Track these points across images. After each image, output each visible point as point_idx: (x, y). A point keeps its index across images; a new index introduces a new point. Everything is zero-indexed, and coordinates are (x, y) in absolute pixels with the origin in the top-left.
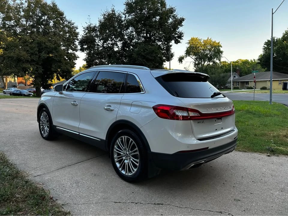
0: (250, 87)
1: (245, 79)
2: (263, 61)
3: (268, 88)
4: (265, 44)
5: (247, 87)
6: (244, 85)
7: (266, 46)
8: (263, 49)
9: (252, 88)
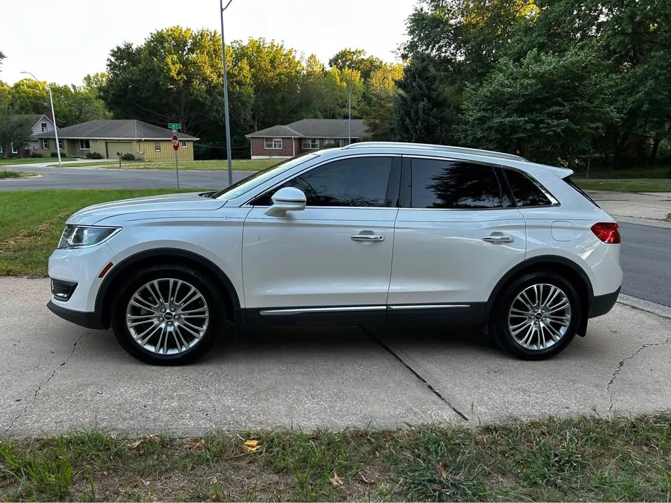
0: (95, 154)
1: (78, 132)
2: (113, 94)
3: (136, 157)
4: (113, 55)
5: (87, 153)
6: (77, 147)
7: (113, 59)
8: (108, 65)
9: (99, 157)
